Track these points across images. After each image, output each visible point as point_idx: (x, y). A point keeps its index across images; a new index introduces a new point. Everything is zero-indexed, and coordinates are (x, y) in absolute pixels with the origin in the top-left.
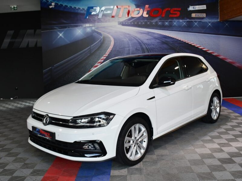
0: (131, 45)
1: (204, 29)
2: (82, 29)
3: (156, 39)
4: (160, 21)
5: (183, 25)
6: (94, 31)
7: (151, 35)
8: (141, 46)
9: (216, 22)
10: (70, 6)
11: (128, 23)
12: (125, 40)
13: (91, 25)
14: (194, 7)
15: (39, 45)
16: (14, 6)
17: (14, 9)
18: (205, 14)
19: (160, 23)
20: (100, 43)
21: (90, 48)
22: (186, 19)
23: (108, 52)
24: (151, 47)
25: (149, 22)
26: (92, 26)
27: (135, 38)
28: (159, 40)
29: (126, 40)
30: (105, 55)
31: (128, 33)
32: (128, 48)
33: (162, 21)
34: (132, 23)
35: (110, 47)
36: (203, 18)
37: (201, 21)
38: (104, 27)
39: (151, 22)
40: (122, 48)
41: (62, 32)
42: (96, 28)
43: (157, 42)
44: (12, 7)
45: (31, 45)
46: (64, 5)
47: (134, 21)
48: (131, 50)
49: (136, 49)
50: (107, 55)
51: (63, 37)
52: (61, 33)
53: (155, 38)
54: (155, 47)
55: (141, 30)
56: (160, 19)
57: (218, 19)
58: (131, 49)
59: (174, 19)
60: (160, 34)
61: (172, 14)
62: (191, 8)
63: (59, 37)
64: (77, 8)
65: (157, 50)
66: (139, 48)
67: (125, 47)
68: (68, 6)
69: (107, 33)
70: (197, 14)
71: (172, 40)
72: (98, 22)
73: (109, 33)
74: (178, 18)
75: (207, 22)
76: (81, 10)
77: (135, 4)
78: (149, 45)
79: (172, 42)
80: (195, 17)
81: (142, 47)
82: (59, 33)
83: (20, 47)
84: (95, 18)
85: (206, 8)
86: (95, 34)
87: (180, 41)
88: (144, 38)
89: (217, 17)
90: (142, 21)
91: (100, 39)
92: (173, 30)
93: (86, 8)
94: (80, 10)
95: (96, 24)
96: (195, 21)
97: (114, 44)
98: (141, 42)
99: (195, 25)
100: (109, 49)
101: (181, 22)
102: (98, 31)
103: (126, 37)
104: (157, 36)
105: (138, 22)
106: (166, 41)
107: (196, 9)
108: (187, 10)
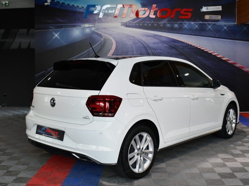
0: (134, 49)
1: (218, 33)
2: (80, 30)
3: (163, 43)
4: (169, 23)
5: (195, 28)
6: (93, 32)
7: (158, 38)
10: (68, 4)
11: (132, 24)
12: (128, 43)
13: (91, 25)
14: (207, 8)
15: (32, 46)
16: (6, 2)
17: (6, 6)
18: (220, 16)
19: (168, 25)
20: (100, 46)
21: (88, 51)
22: (199, 22)
24: (158, 52)
25: (156, 23)
26: (92, 27)
27: (140, 41)
28: (167, 44)
29: (130, 43)
31: (132, 36)
32: (131, 53)
33: (171, 23)
34: (137, 24)
35: (112, 50)
36: (218, 21)
37: (215, 24)
38: (105, 28)
39: (158, 24)
40: (124, 53)
41: (58, 32)
43: (165, 47)
44: (4, 3)
45: (23, 46)
46: (61, 3)
51: (58, 38)
52: (56, 33)
53: (163, 42)
54: (162, 52)
55: (146, 32)
56: (169, 21)
57: (235, 22)
58: (135, 54)
59: (185, 21)
60: (169, 38)
61: (183, 15)
62: (204, 9)
63: (54, 38)
64: (75, 6)
66: (144, 52)
67: (129, 52)
68: (66, 4)
69: (108, 35)
71: (182, 45)
72: (99, 22)
73: (110, 35)
74: (188, 20)
75: (223, 25)
76: (80, 8)
77: (141, 2)
78: (155, 49)
79: (181, 47)
80: (208, 19)
81: (148, 51)
82: (54, 33)
83: (11, 48)
84: (95, 17)
85: (221, 10)
86: (95, 36)
87: (191, 45)
88: (150, 42)
89: (233, 19)
90: (148, 22)
91: (100, 42)
92: (183, 33)
93: (85, 6)
94: (78, 8)
95: (96, 24)
96: (209, 24)
97: (116, 47)
98: (146, 46)
99: (208, 28)
100: (110, 53)
101: (192, 24)
102: (98, 32)
103: (131, 40)
104: (165, 40)
105: (144, 24)
106: (175, 45)
107: (210, 10)
108: (200, 11)
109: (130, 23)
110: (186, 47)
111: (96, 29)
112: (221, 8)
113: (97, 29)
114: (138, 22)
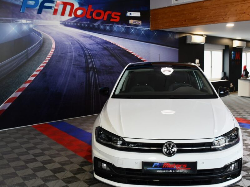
0: (73, 50)
1: (139, 37)
2: (16, 26)
3: (98, 45)
4: (102, 25)
5: (122, 31)
6: (32, 30)
7: (94, 39)
8: (84, 51)
9: (147, 31)
11: (71, 23)
12: (67, 43)
13: (28, 22)
14: (131, 13)
18: (140, 22)
19: (102, 27)
20: (39, 46)
21: (26, 51)
22: (125, 25)
23: (48, 58)
24: (93, 53)
25: (91, 24)
26: (30, 23)
27: (78, 41)
28: (101, 45)
29: (68, 43)
30: (45, 62)
31: (70, 36)
32: (70, 54)
33: (104, 25)
35: (51, 51)
36: (138, 26)
37: (136, 28)
38: (43, 26)
39: (93, 25)
40: (64, 53)
42: (35, 26)
43: (100, 48)
47: (77, 22)
48: (73, 56)
49: (79, 55)
50: (47, 61)
53: (98, 43)
54: (97, 53)
55: (84, 33)
56: (102, 23)
57: (149, 28)
58: (73, 54)
59: (115, 24)
60: (103, 40)
61: (113, 18)
62: (129, 14)
65: (99, 56)
66: (81, 53)
67: (68, 52)
69: (48, 34)
70: (134, 20)
71: (113, 46)
72: (37, 19)
73: (49, 34)
74: (118, 23)
75: (141, 29)
78: (91, 50)
79: (112, 49)
80: (133, 23)
84: (33, 13)
85: (140, 16)
86: (33, 34)
87: (119, 47)
88: (87, 43)
89: (148, 25)
90: (85, 23)
91: (39, 41)
92: (114, 35)
95: (34, 21)
96: (132, 28)
97: (55, 47)
98: (83, 47)
99: (131, 32)
100: (49, 54)
101: (120, 27)
102: (37, 30)
103: (69, 40)
104: (99, 41)
105: (81, 24)
106: (107, 47)
107: (133, 16)
108: (126, 15)
109: (69, 22)
110: (116, 48)
111: (34, 26)
112: (140, 14)
114: (76, 21)
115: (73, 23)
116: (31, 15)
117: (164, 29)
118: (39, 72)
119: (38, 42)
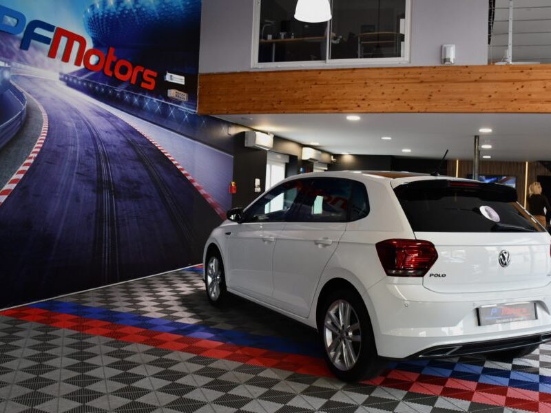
0: (78, 141)
1: (180, 126)
3: (118, 134)
4: (127, 93)
5: (157, 110)
6: (7, 85)
7: (113, 121)
8: (95, 145)
9: (193, 115)
11: (78, 80)
12: (69, 124)
14: (171, 76)
18: (186, 95)
19: (127, 97)
20: (20, 122)
22: (162, 99)
23: (33, 153)
24: (111, 151)
25: (111, 88)
26: (5, 68)
27: (88, 122)
28: (123, 136)
29: (71, 124)
30: (27, 161)
31: (75, 108)
32: (73, 148)
33: (130, 94)
35: (40, 138)
36: (179, 103)
37: (178, 107)
38: (29, 79)
39: (114, 91)
40: (62, 146)
43: (121, 141)
47: (88, 80)
48: (78, 154)
49: (88, 154)
50: (32, 161)
53: (118, 131)
54: (116, 152)
55: (97, 106)
56: (127, 88)
57: (196, 109)
58: (78, 151)
59: (147, 93)
60: (126, 123)
61: (145, 81)
62: (168, 77)
65: (119, 159)
66: (92, 149)
67: (69, 145)
70: (178, 91)
71: (141, 140)
72: (19, 61)
73: (39, 98)
74: (151, 93)
75: (184, 111)
78: (108, 145)
79: (140, 145)
80: (175, 96)
81: (97, 148)
84: (11, 44)
86: (9, 93)
87: (151, 143)
88: (101, 126)
89: (195, 104)
90: (100, 84)
91: (20, 113)
92: (144, 118)
95: (14, 64)
96: (171, 106)
97: (48, 131)
98: (96, 136)
99: (170, 114)
100: (36, 145)
101: (155, 101)
102: (17, 87)
103: (73, 118)
104: (121, 126)
105: (94, 84)
106: (133, 140)
107: (173, 81)
108: (163, 79)
109: (74, 78)
110: (146, 145)
111: (12, 76)
112: (184, 81)
113: (15, 78)
114: (86, 78)
115: (81, 81)
116: (8, 50)
117: (215, 114)
118: (15, 185)
119: (18, 114)
